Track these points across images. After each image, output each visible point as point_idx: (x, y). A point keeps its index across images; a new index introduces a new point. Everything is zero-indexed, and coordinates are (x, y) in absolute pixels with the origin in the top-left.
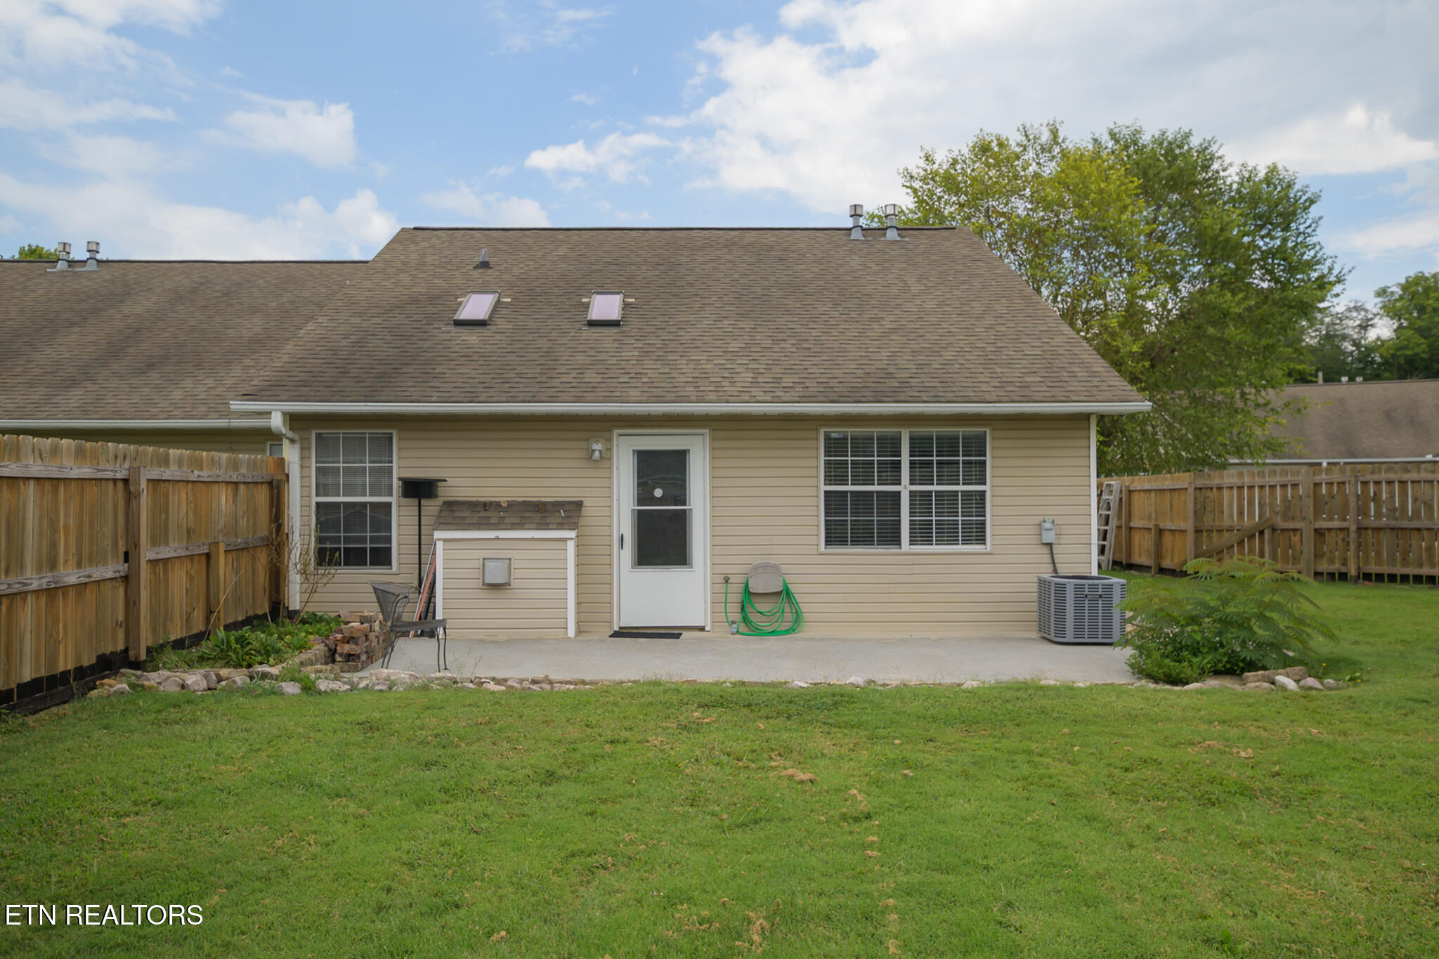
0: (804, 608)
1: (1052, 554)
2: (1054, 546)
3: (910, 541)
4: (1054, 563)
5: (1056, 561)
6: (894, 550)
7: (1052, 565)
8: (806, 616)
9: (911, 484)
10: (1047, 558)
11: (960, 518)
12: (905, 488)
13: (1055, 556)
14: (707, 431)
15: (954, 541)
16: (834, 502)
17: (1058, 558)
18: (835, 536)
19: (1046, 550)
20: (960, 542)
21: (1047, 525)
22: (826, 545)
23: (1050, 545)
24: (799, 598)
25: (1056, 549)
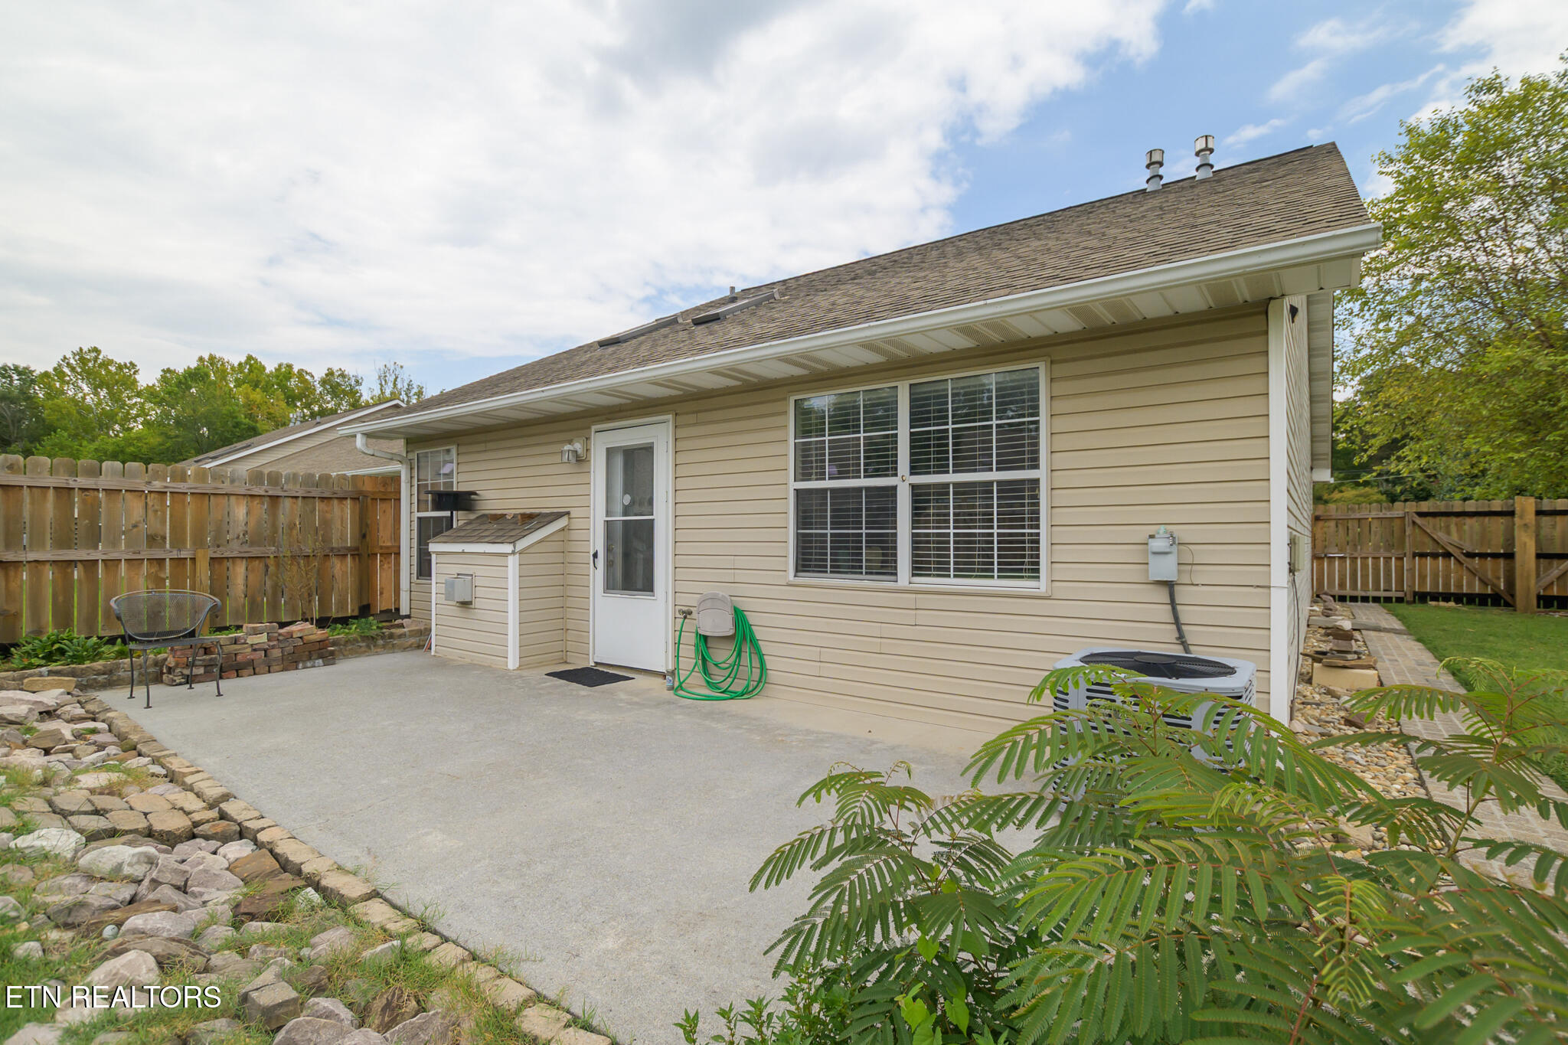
0: (770, 663)
1: (1173, 603)
2: (1176, 588)
3: (914, 569)
4: (1177, 622)
5: (1183, 619)
6: (886, 583)
7: (1174, 627)
8: (773, 676)
9: (912, 474)
10: (1164, 613)
11: (995, 531)
12: (903, 482)
13: (1179, 608)
14: (670, 417)
15: (986, 571)
16: (807, 506)
17: (1186, 614)
18: (809, 559)
19: (1163, 595)
20: (996, 574)
21: (1158, 544)
22: (797, 571)
23: (1169, 585)
24: (765, 648)
25: (1183, 594)
